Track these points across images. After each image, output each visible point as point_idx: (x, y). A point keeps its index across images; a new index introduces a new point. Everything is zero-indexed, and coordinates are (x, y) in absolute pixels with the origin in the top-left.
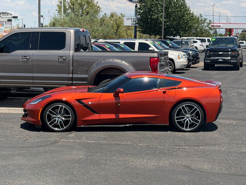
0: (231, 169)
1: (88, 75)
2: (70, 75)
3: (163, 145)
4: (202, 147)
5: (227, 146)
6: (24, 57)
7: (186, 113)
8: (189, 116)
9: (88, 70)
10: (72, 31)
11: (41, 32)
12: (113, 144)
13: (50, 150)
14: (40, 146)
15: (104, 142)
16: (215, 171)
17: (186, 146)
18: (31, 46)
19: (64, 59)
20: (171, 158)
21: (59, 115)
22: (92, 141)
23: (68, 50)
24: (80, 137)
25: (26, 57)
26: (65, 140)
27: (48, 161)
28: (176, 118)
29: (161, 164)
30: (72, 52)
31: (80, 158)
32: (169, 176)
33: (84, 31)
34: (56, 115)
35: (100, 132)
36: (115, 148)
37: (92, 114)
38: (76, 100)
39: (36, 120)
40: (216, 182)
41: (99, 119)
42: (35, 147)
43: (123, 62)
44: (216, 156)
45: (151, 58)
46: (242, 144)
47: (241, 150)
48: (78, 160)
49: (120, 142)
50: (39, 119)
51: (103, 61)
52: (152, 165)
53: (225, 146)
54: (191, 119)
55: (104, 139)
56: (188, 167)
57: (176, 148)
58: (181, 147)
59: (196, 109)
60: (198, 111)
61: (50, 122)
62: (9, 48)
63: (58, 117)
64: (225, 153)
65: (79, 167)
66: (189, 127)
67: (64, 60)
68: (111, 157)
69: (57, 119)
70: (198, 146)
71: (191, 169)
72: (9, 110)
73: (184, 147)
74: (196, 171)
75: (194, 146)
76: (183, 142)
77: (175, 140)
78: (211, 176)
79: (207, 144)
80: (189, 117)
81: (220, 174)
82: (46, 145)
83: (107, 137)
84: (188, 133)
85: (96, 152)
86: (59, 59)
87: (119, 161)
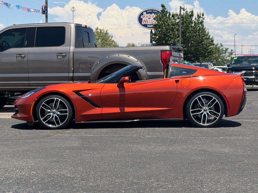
1: (91, 73)
2: (71, 74)
6: (18, 55)
7: (203, 104)
8: (207, 108)
9: (90, 67)
10: (73, 25)
11: (37, 28)
12: (115, 137)
14: (29, 139)
15: (105, 136)
18: (26, 43)
19: (64, 56)
21: (54, 110)
22: (92, 134)
23: (68, 46)
24: (78, 133)
25: (21, 55)
26: (60, 135)
28: (191, 111)
29: (171, 149)
30: (72, 48)
31: (74, 145)
33: (86, 26)
34: (51, 110)
35: (102, 129)
36: (117, 139)
37: (93, 108)
38: (74, 91)
39: (28, 116)
41: (101, 114)
42: (23, 140)
43: (132, 58)
45: (162, 51)
48: (71, 147)
50: (31, 115)
51: (108, 57)
53: (251, 136)
54: (209, 111)
55: (106, 133)
56: (204, 151)
57: (191, 138)
58: (197, 137)
59: (215, 100)
60: (217, 102)
61: (43, 117)
62: (2, 47)
63: (53, 112)
65: (71, 152)
66: (207, 122)
69: (52, 114)
71: (209, 152)
72: (2, 115)
73: (200, 137)
74: (214, 153)
76: (200, 134)
80: (207, 110)
82: (37, 138)
84: (206, 129)
85: (94, 142)
86: (57, 56)
87: (120, 147)
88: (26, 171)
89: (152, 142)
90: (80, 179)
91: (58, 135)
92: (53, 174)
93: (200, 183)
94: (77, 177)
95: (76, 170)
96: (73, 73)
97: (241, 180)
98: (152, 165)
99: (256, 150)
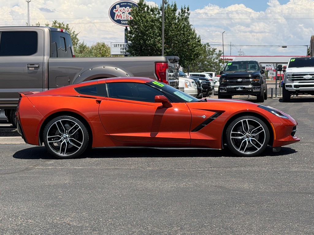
0: (282, 187)
2: (45, 89)
3: (181, 168)
4: (236, 168)
5: (269, 166)
9: (69, 82)
10: (46, 30)
11: (2, 32)
12: (110, 169)
15: (97, 168)
16: (260, 190)
17: (214, 168)
19: (36, 67)
20: (196, 179)
22: (81, 166)
23: (41, 55)
24: (62, 164)
26: (42, 167)
27: (18, 187)
29: (182, 185)
30: (46, 58)
31: (65, 183)
32: (197, 196)
33: (63, 31)
35: (90, 158)
36: (113, 172)
43: (118, 69)
45: (156, 63)
46: (289, 164)
47: (290, 170)
48: (62, 185)
49: (119, 167)
51: (91, 69)
52: (170, 187)
53: (267, 166)
56: (221, 187)
57: (200, 170)
58: (206, 169)
64: (269, 173)
65: (65, 192)
68: (110, 181)
70: (230, 167)
71: (227, 189)
73: (210, 169)
74: (233, 190)
76: (209, 165)
77: (197, 162)
79: (241, 165)
81: (268, 192)
82: (15, 173)
83: (100, 163)
85: (87, 177)
86: (28, 67)
87: (122, 184)
88: (21, 219)
89: (157, 176)
90: (91, 229)
91: (39, 167)
92: (55, 222)
93: (231, 231)
94: (85, 226)
95: (81, 217)
96: (48, 88)
97: (275, 226)
98: (168, 208)
99: (279, 186)
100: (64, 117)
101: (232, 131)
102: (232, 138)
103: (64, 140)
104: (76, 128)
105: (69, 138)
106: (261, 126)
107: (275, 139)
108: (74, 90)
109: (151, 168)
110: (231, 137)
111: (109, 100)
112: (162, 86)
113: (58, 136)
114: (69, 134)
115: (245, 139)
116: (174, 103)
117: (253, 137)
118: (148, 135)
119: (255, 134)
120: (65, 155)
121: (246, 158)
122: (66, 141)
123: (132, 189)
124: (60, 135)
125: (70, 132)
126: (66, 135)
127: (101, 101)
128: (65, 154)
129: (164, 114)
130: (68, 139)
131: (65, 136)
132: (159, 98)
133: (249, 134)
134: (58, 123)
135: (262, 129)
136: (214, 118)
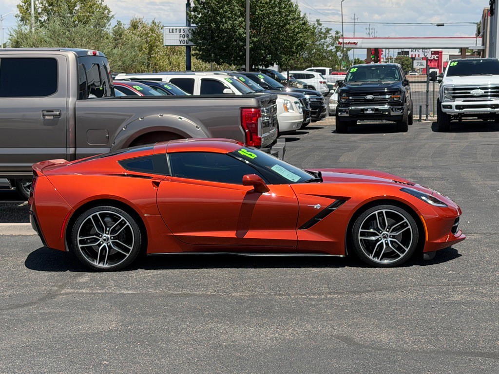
0: (438, 340)
1: (110, 148)
2: (71, 149)
3: (283, 293)
4: (367, 295)
5: (418, 290)
9: (108, 138)
10: (71, 55)
11: (3, 59)
12: (176, 295)
13: (41, 314)
14: (17, 306)
15: (156, 292)
16: (405, 345)
17: (334, 294)
19: (56, 115)
20: (307, 321)
23: (63, 97)
24: (103, 283)
26: (72, 291)
27: (40, 339)
30: (72, 101)
31: (111, 328)
32: (312, 361)
36: (182, 303)
40: (413, 369)
42: (7, 309)
43: (184, 119)
44: (401, 314)
45: (243, 108)
46: (449, 286)
47: (450, 299)
48: (106, 334)
49: (190, 290)
51: (142, 119)
52: (269, 338)
53: (415, 290)
55: (156, 285)
56: (347, 340)
58: (323, 296)
64: (417, 306)
65: (112, 350)
67: (55, 118)
68: (178, 323)
70: (358, 292)
71: (355, 343)
73: (329, 296)
74: (365, 347)
75: (349, 292)
76: (326, 286)
77: (308, 280)
78: (400, 358)
79: (375, 287)
81: (417, 352)
82: (32, 304)
83: (160, 281)
85: (143, 314)
86: (44, 115)
87: (196, 331)
89: (248, 314)
91: (67, 291)
96: (76, 147)
100: (103, 208)
101: (362, 229)
102: (361, 240)
103: (103, 243)
104: (122, 224)
105: (111, 239)
106: (406, 220)
107: (427, 239)
108: (118, 164)
109: (239, 294)
110: (360, 238)
111: (172, 180)
112: (253, 158)
113: (95, 236)
114: (111, 234)
115: (381, 239)
116: (272, 185)
117: (394, 237)
118: (232, 234)
119: (397, 233)
120: (106, 266)
121: (382, 269)
122: (107, 244)
123: (212, 344)
124: (98, 235)
125: (113, 231)
126: (107, 236)
127: (159, 183)
128: (106, 264)
129: (258, 202)
130: (110, 241)
131: (105, 236)
132: (249, 180)
133: (387, 233)
134: (95, 217)
135: (407, 225)
136: (333, 209)
